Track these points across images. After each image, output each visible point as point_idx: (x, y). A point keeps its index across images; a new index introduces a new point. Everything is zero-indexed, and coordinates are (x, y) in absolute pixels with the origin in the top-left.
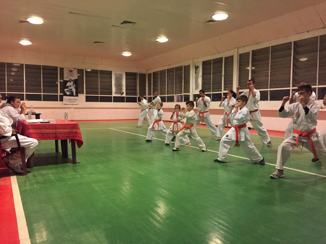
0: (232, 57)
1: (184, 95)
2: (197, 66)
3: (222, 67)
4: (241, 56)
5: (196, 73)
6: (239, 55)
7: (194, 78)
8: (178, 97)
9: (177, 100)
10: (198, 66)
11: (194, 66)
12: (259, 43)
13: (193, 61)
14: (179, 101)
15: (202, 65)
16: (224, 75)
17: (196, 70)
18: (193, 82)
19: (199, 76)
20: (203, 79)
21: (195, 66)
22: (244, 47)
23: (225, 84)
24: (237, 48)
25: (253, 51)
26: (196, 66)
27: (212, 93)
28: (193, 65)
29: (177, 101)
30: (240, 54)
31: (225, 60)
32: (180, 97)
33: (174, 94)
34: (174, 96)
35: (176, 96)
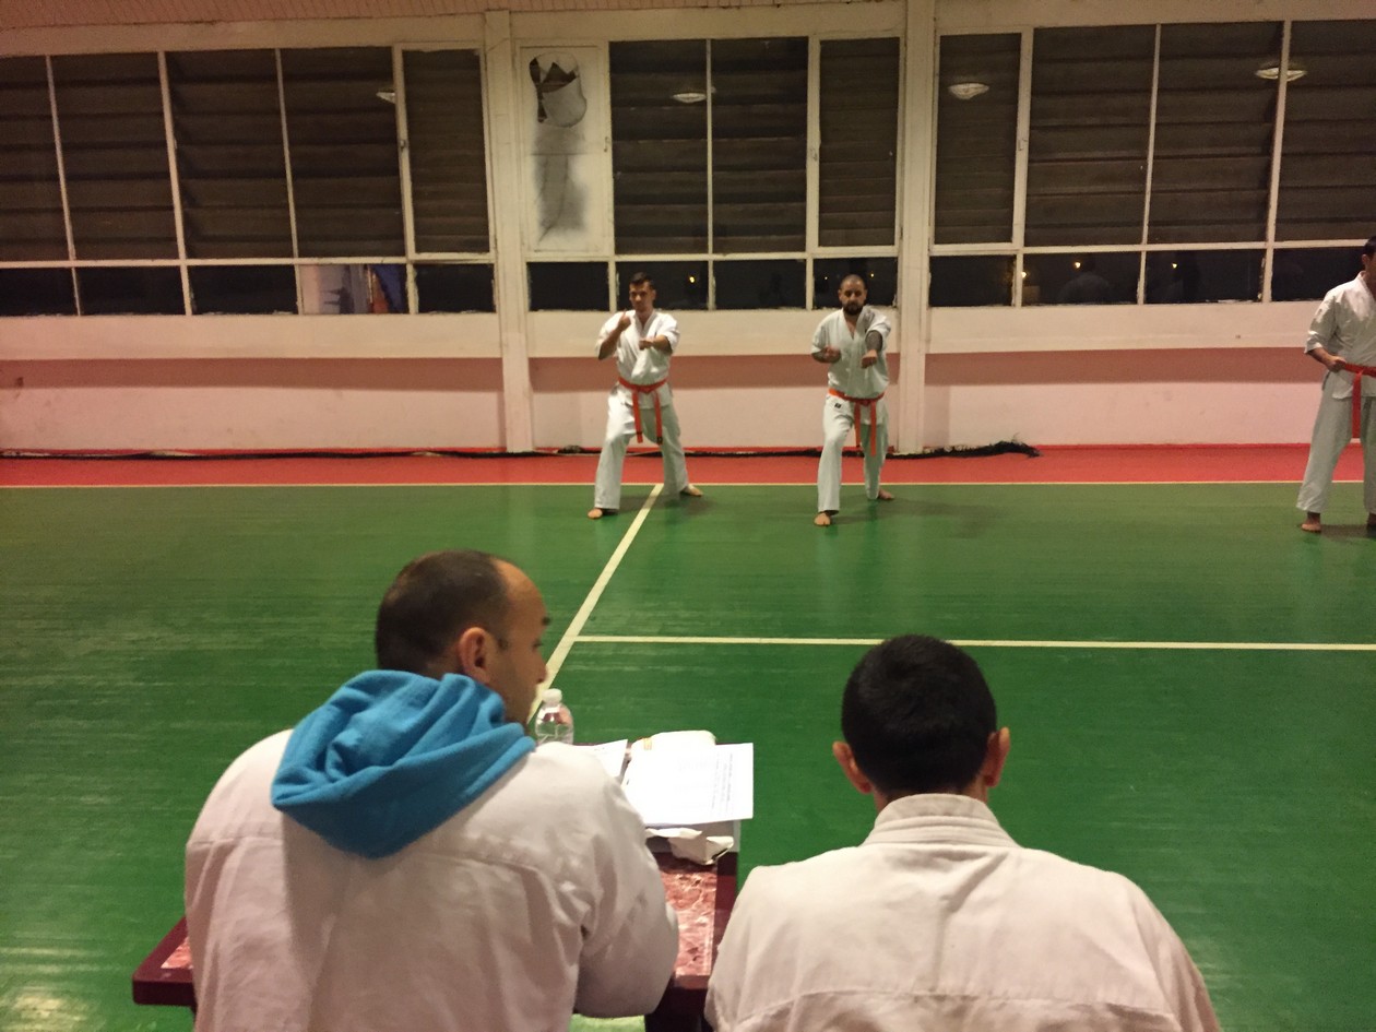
0: (885, 48)
1: (418, 266)
2: (554, 65)
6: (938, 41)
9: (336, 298)
11: (516, 60)
13: (511, 25)
14: (360, 303)
15: (607, 67)
16: (824, 149)
17: (540, 97)
21: (534, 64)
23: (826, 206)
25: (1043, 35)
26: (545, 65)
27: (719, 257)
28: (514, 57)
29: (337, 308)
30: (943, 38)
31: (823, 57)
32: (371, 279)
33: (290, 255)
34: (297, 270)
35: (309, 273)
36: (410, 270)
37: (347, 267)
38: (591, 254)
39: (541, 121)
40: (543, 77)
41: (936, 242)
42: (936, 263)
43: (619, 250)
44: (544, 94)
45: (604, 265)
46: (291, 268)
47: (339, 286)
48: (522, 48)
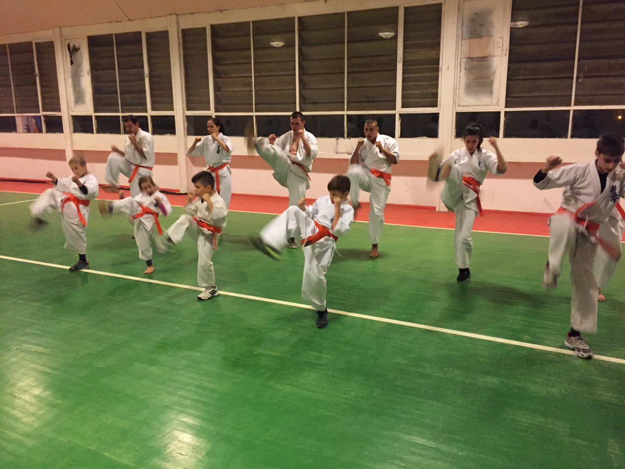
0: (164, 35)
1: (45, 116)
2: (74, 45)
3: (141, 55)
4: (186, 34)
5: (72, 63)
6: (180, 32)
7: (70, 75)
8: (28, 121)
9: (26, 127)
10: (77, 46)
11: (63, 44)
12: (225, 10)
13: (61, 32)
14: (32, 130)
15: (87, 45)
16: (150, 74)
17: (71, 57)
18: (66, 84)
19: (82, 70)
20: (95, 79)
21: (69, 45)
22: (191, 14)
23: (152, 96)
24: (174, 16)
25: (213, 27)
26: (71, 46)
27: (123, 114)
28: (62, 42)
29: (26, 131)
30: (183, 30)
31: (147, 39)
32: (34, 121)
33: (14, 113)
34: (16, 117)
35: (20, 119)
36: (42, 117)
37: (28, 117)
38: (87, 113)
39: (72, 65)
40: (71, 49)
41: (188, 110)
42: (188, 118)
43: (95, 111)
44: (72, 56)
45: (91, 116)
46: (14, 117)
47: (26, 123)
48: (65, 40)
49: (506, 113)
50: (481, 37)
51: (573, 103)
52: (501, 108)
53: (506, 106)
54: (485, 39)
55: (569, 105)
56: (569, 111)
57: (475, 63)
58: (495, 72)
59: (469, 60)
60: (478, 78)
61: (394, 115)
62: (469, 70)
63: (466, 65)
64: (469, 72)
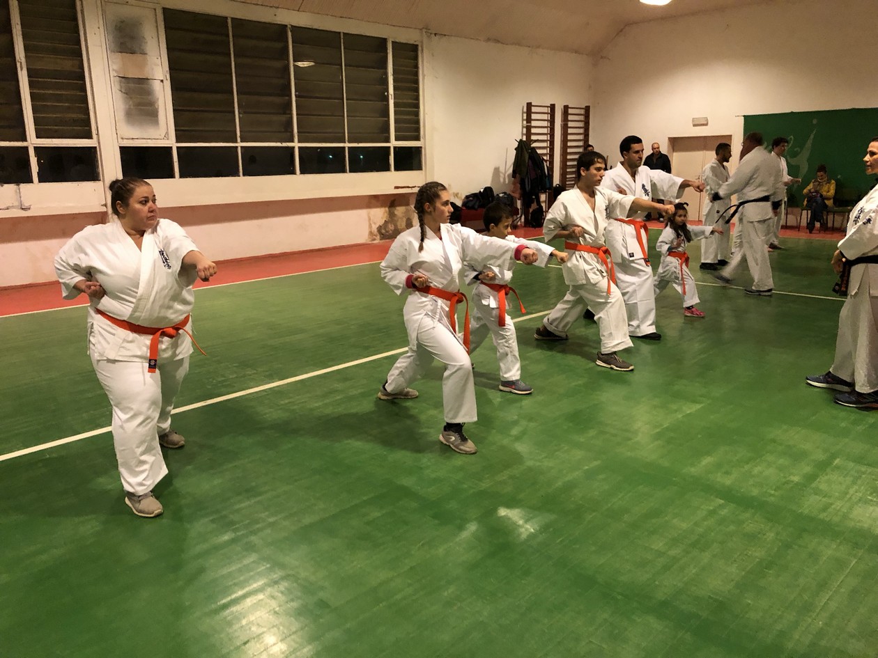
49: (178, 148)
50: (133, 53)
51: (239, 140)
52: (171, 142)
53: (177, 142)
54: (138, 57)
55: (236, 142)
56: (237, 147)
57: (132, 85)
58: (158, 99)
59: (123, 80)
60: (139, 104)
61: (26, 148)
62: (127, 94)
63: (121, 87)
64: (126, 96)
